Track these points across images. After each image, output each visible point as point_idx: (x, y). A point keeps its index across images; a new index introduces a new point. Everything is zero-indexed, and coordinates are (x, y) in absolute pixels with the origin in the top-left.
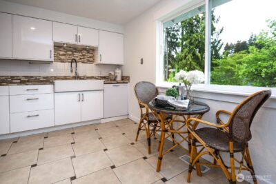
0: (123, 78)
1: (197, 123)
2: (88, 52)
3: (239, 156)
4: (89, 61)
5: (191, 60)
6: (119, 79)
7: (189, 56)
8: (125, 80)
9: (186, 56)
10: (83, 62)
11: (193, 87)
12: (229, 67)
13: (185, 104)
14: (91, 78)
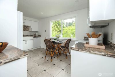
0: (38, 35)
1: (60, 45)
2: (26, 27)
3: (67, 50)
4: (26, 30)
5: (56, 28)
6: (37, 36)
7: (56, 26)
8: (39, 36)
9: (54, 26)
10: (25, 31)
11: (59, 38)
12: (67, 31)
13: (58, 42)
14: (28, 36)
